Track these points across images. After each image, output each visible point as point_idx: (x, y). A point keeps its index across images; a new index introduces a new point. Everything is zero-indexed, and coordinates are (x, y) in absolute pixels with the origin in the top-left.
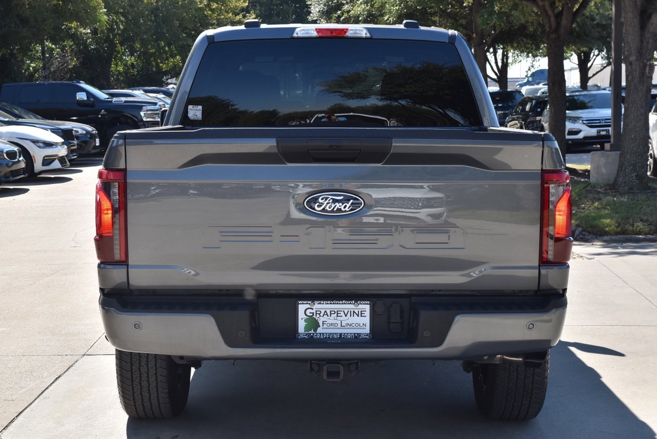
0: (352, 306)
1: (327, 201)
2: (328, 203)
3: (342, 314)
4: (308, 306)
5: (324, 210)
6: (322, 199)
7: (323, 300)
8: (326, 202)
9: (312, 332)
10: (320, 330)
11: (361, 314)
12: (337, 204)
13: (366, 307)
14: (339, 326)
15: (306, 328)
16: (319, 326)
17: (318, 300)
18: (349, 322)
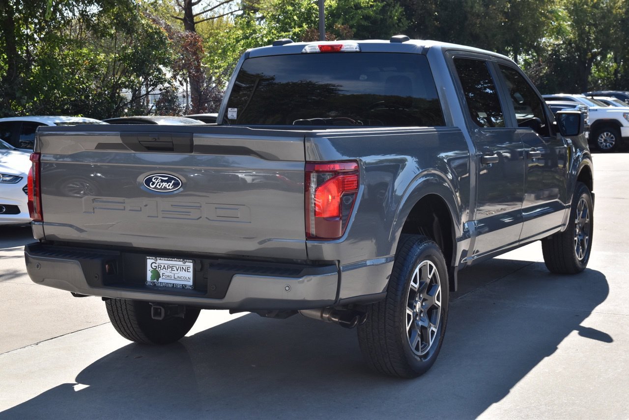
0: (181, 263)
1: (157, 181)
2: (158, 182)
3: (175, 269)
4: (153, 261)
5: (155, 188)
6: (154, 179)
7: (163, 257)
8: (157, 182)
9: (156, 281)
10: (160, 280)
11: (187, 270)
12: (164, 183)
13: (190, 264)
14: (173, 278)
15: (152, 278)
16: (160, 277)
17: (159, 257)
18: (180, 275)
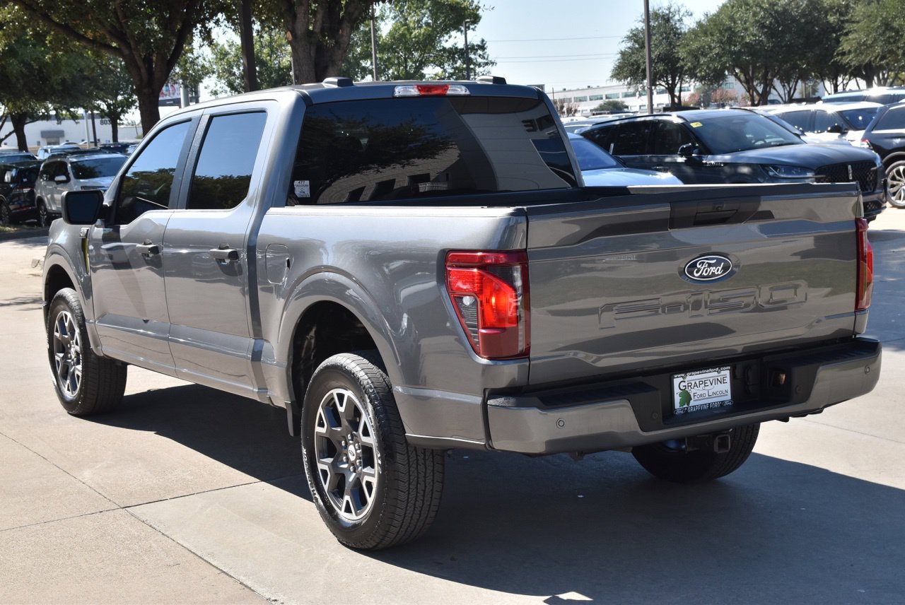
0: (716, 374)
1: (704, 266)
2: (705, 268)
3: (709, 383)
4: (681, 379)
5: (701, 276)
6: (700, 264)
7: (694, 371)
8: (703, 268)
9: (686, 406)
10: (692, 403)
11: (722, 381)
12: (711, 268)
13: (726, 373)
14: (707, 396)
15: (682, 403)
16: (691, 399)
17: (689, 372)
18: (714, 390)
